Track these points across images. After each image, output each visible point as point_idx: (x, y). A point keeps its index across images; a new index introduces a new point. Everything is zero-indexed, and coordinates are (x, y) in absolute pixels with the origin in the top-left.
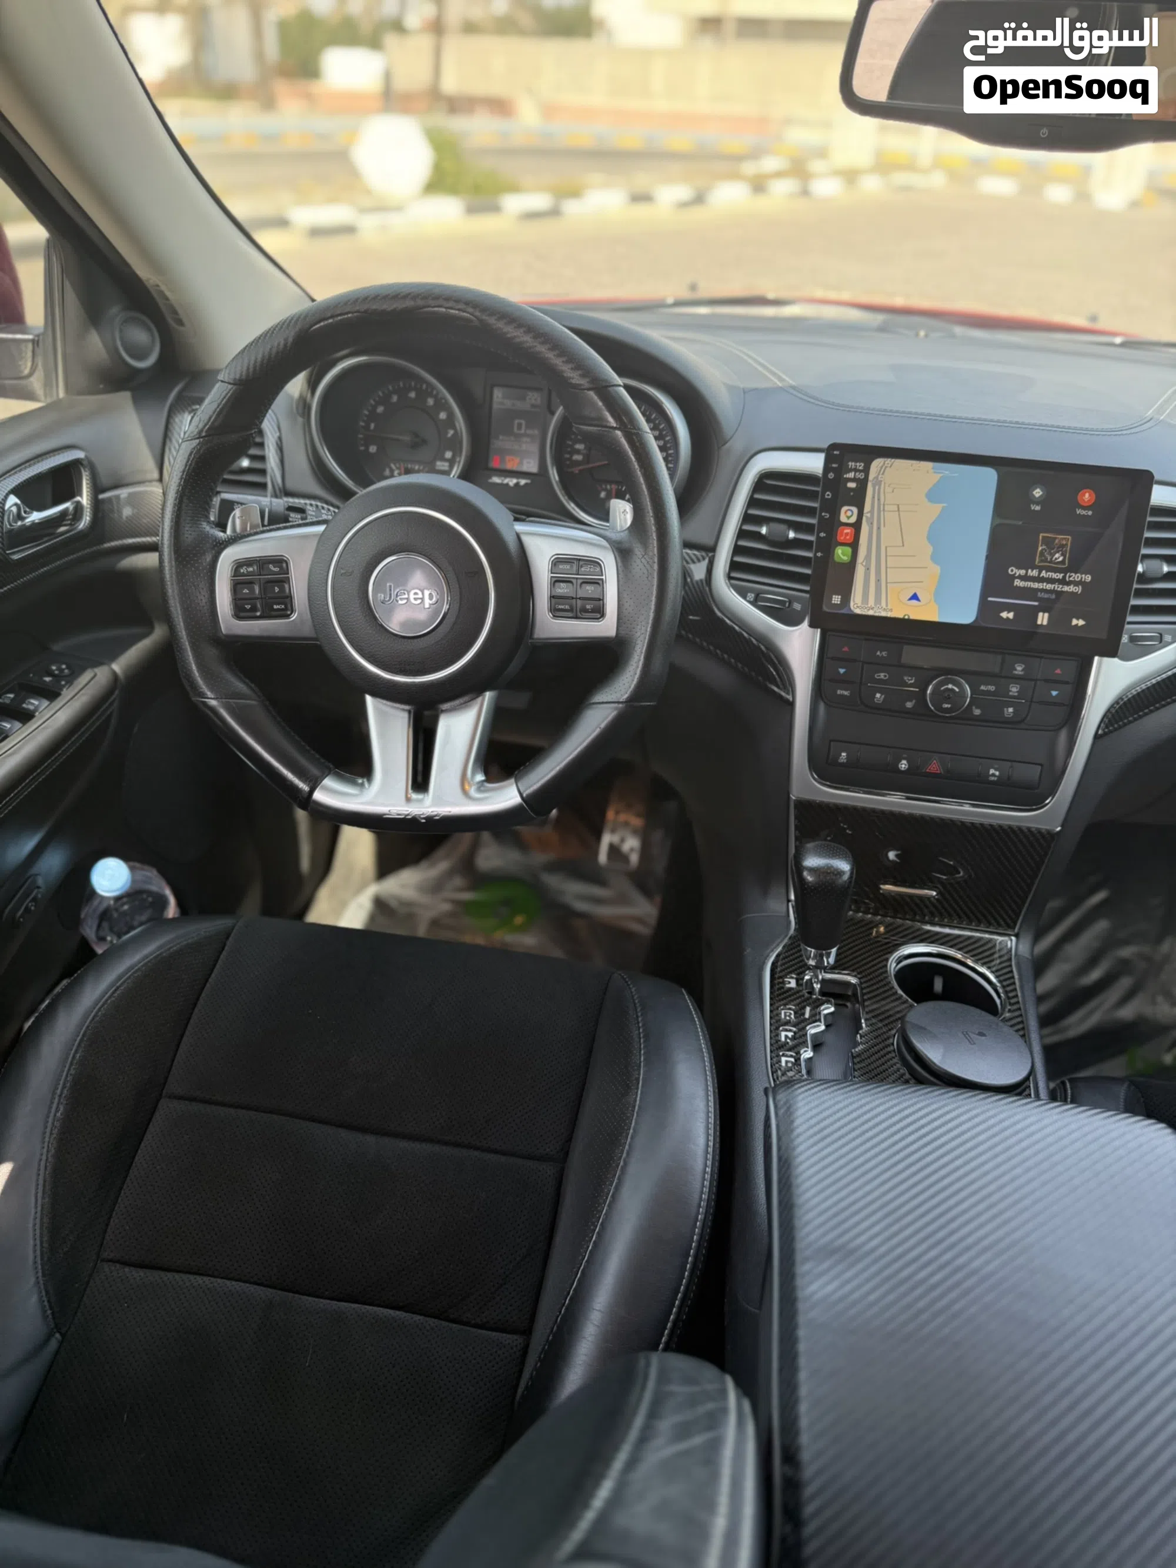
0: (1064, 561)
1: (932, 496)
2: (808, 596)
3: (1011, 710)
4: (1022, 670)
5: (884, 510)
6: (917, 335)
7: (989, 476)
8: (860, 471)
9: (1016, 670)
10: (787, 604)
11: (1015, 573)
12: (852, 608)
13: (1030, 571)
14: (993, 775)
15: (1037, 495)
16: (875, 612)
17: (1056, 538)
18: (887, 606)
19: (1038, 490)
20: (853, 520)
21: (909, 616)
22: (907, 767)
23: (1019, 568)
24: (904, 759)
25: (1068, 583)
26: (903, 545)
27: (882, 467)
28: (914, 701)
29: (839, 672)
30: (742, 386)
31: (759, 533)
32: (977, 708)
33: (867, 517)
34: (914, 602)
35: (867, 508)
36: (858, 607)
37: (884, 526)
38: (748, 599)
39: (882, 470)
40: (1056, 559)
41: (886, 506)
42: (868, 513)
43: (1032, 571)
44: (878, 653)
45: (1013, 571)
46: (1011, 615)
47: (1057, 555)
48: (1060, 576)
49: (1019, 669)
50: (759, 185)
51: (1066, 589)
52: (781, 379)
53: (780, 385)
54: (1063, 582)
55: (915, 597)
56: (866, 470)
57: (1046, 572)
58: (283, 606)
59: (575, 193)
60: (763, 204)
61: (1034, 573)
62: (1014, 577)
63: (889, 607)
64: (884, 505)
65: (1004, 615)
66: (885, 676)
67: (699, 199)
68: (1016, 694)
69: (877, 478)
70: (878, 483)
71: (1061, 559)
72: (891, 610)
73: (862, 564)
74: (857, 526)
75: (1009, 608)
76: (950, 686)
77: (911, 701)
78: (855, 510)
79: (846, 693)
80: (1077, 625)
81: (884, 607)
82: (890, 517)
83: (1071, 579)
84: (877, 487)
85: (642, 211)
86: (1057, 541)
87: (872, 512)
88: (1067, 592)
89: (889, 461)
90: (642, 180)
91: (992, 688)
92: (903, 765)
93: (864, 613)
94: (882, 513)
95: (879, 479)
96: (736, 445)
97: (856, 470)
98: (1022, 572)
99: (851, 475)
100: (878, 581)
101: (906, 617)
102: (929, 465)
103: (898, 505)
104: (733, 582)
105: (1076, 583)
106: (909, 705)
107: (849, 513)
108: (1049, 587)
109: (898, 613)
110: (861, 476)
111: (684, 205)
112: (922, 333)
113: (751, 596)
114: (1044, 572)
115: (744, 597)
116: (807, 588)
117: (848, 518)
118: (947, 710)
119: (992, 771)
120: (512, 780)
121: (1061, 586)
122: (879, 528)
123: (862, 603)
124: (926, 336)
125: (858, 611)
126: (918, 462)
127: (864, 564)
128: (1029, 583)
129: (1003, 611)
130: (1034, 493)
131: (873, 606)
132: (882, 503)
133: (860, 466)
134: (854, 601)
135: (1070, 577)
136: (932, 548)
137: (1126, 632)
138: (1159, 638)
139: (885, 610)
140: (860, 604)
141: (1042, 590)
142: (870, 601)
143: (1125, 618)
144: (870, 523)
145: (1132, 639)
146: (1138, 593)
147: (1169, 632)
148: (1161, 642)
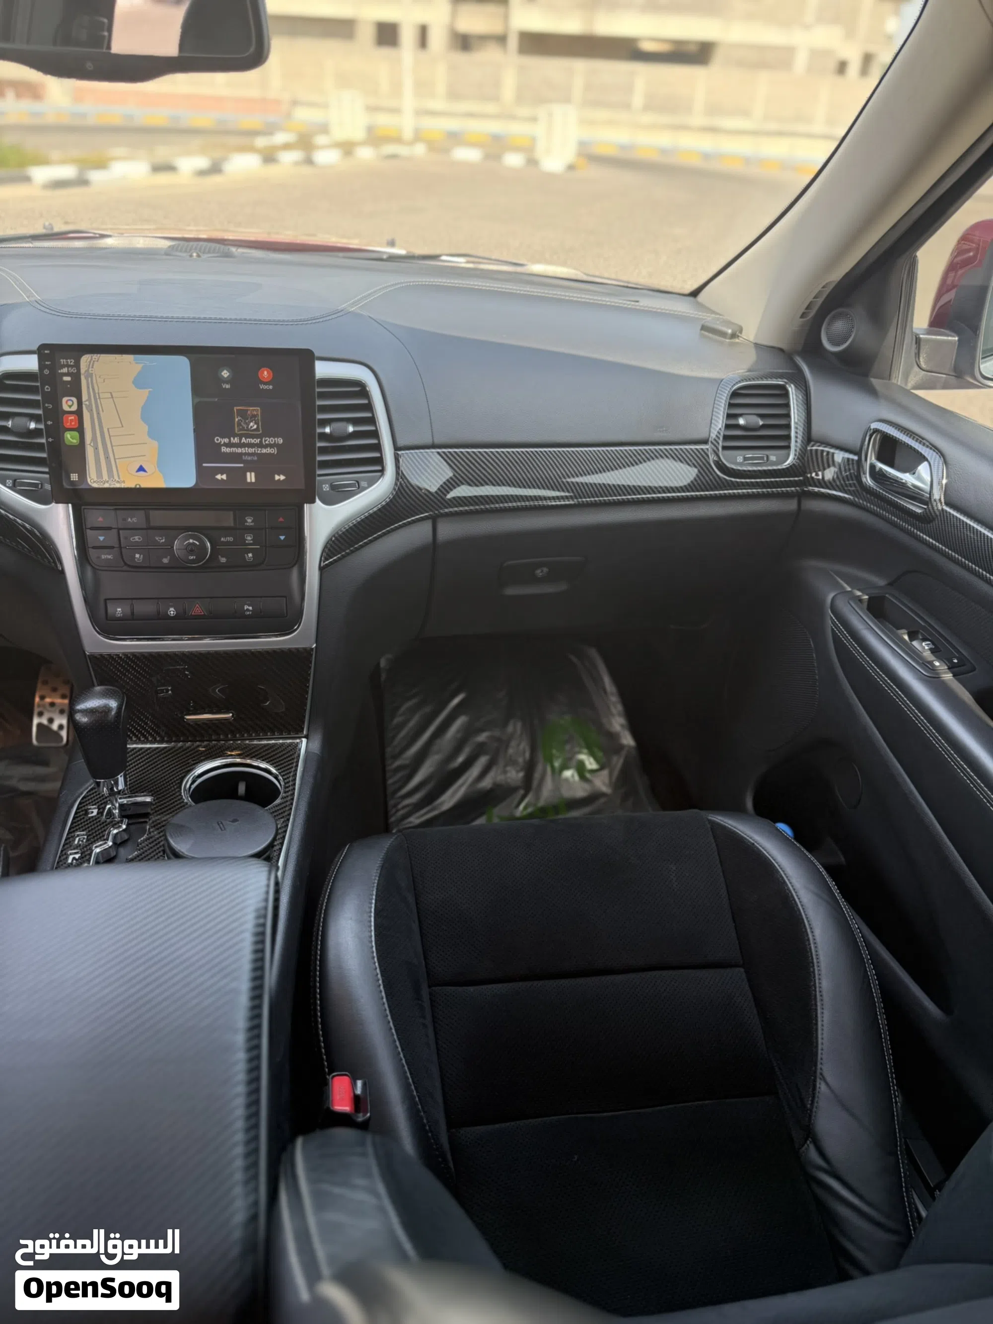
0: (258, 427)
1: (139, 382)
3: (250, 555)
4: (252, 522)
5: (99, 398)
7: (182, 364)
8: (70, 365)
9: (247, 522)
10: (40, 486)
11: (221, 442)
12: (90, 483)
13: (232, 439)
14: (248, 610)
15: (226, 376)
16: (110, 485)
17: (248, 410)
18: (119, 479)
19: (225, 371)
20: (74, 408)
21: (140, 485)
22: (175, 613)
23: (222, 437)
24: (172, 606)
25: (266, 446)
26: (123, 426)
27: (90, 362)
28: (169, 557)
29: (99, 540)
31: (7, 427)
32: (222, 557)
33: (86, 405)
34: (142, 473)
35: (85, 397)
36: (94, 482)
37: (103, 411)
38: (8, 486)
39: (91, 364)
40: (251, 427)
41: (101, 395)
42: (85, 401)
43: (234, 439)
44: (129, 520)
45: (218, 440)
46: (224, 477)
47: (252, 424)
48: (258, 441)
49: (249, 521)
50: (269, 157)
51: (264, 451)
52: (30, 295)
53: (27, 300)
54: (260, 445)
55: (141, 469)
56: (77, 364)
57: (246, 439)
59: (101, 165)
60: (272, 171)
61: (236, 440)
62: (220, 445)
63: (121, 479)
64: (99, 394)
65: (219, 477)
66: (139, 539)
67: (215, 169)
68: (251, 542)
69: (87, 371)
70: (89, 375)
71: (255, 427)
72: (124, 482)
73: (90, 444)
74: (79, 413)
75: (222, 471)
76: (191, 541)
77: (166, 557)
78: (74, 400)
79: (109, 557)
80: (279, 480)
81: (117, 479)
82: (106, 404)
83: (267, 442)
84: (90, 379)
85: (163, 179)
86: (249, 412)
87: (89, 399)
88: (266, 453)
89: (95, 356)
90: (163, 153)
91: (230, 539)
92: (172, 612)
93: (101, 487)
94: (98, 400)
95: (90, 372)
97: (67, 365)
98: (226, 440)
99: (64, 369)
100: (107, 458)
101: (138, 486)
102: (130, 358)
103: (111, 393)
105: (271, 446)
106: (165, 561)
107: (69, 403)
108: (251, 450)
109: (130, 484)
110: (72, 370)
111: (202, 173)
113: (9, 483)
114: (244, 438)
115: (4, 483)
117: (70, 407)
118: (193, 561)
119: (246, 607)
121: (260, 449)
122: (98, 414)
123: (98, 478)
125: (95, 485)
126: (120, 355)
127: (92, 444)
128: (234, 449)
129: (217, 474)
130: (223, 374)
131: (107, 479)
132: (97, 391)
133: (71, 362)
134: (90, 477)
135: (265, 441)
136: (147, 427)
137: (325, 482)
138: (357, 484)
139: (118, 482)
140: (95, 479)
141: (246, 454)
142: (105, 477)
143: (315, 472)
144: (91, 411)
145: (333, 487)
146: (323, 451)
147: (364, 479)
148: (359, 488)
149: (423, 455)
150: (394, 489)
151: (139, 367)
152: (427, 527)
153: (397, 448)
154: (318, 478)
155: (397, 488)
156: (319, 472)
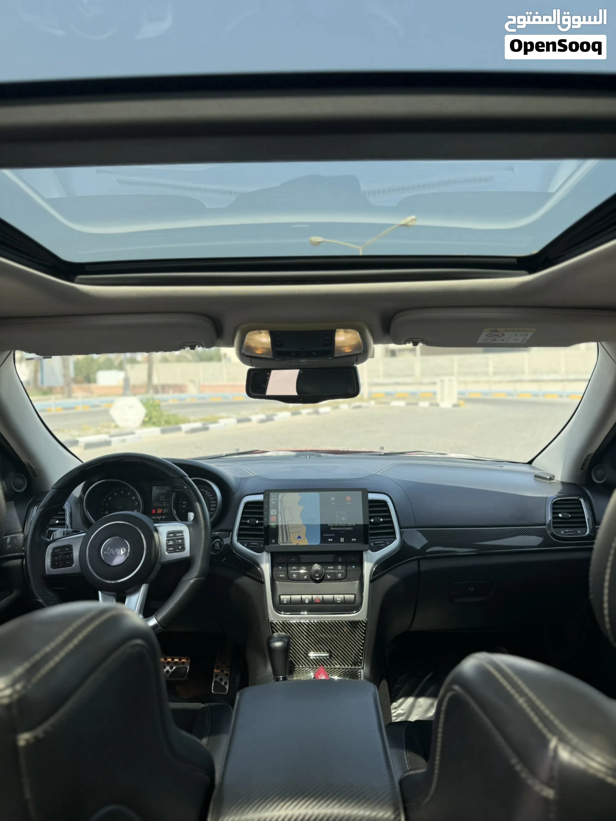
1: (300, 503)
2: (263, 541)
3: (340, 575)
5: (285, 510)
6: (306, 457)
7: (317, 495)
8: (275, 498)
10: (258, 546)
12: (279, 544)
14: (339, 600)
15: (333, 500)
16: (287, 544)
18: (290, 541)
19: (333, 498)
20: (275, 514)
21: (298, 544)
22: (308, 601)
26: (293, 520)
28: (307, 576)
29: (279, 568)
30: (240, 477)
31: (247, 523)
32: (328, 575)
33: (280, 512)
34: (299, 539)
35: (279, 509)
37: (286, 514)
38: (245, 546)
39: (282, 497)
44: (292, 559)
46: (332, 540)
47: (343, 518)
48: (345, 525)
49: (340, 559)
51: (348, 529)
52: (253, 474)
53: (253, 475)
55: (299, 537)
56: (278, 497)
58: (70, 562)
61: (336, 525)
62: (330, 527)
63: (292, 541)
66: (295, 568)
68: (341, 569)
69: (281, 500)
70: (282, 501)
71: (344, 519)
72: (292, 543)
74: (277, 516)
76: (317, 568)
78: (276, 510)
79: (283, 575)
80: (354, 541)
82: (287, 512)
84: (282, 503)
85: (245, 425)
86: (342, 514)
87: (281, 510)
89: (284, 494)
91: (332, 567)
93: (284, 546)
96: (237, 495)
97: (274, 498)
98: (333, 525)
99: (273, 499)
100: (286, 533)
102: (296, 494)
103: (289, 508)
104: (240, 541)
105: (350, 527)
106: (305, 577)
107: (274, 512)
108: (342, 529)
109: (295, 544)
110: (276, 499)
112: (308, 457)
113: (246, 545)
114: (340, 524)
115: (244, 546)
116: (263, 539)
117: (274, 513)
118: (317, 577)
120: (154, 616)
121: (346, 528)
122: (284, 515)
123: (282, 541)
124: (309, 457)
125: (281, 545)
126: (294, 493)
127: (281, 528)
128: (336, 528)
129: (329, 539)
132: (284, 507)
133: (275, 496)
134: (279, 541)
135: (348, 525)
136: (302, 520)
137: (372, 542)
138: (385, 543)
139: (290, 543)
140: (281, 542)
141: (340, 530)
142: (285, 541)
143: (368, 538)
144: (281, 514)
145: (375, 544)
146: (372, 529)
147: (388, 541)
148: (385, 545)
149: (412, 531)
150: (400, 545)
151: (301, 497)
152: (416, 563)
153: (400, 528)
154: (370, 540)
155: (402, 545)
156: (370, 538)
